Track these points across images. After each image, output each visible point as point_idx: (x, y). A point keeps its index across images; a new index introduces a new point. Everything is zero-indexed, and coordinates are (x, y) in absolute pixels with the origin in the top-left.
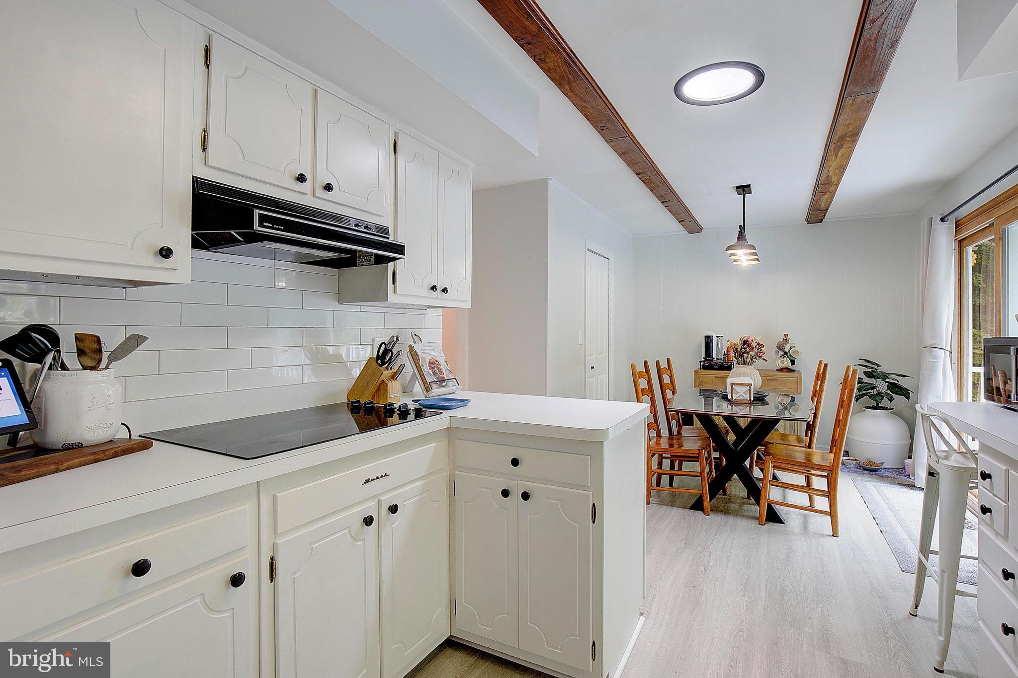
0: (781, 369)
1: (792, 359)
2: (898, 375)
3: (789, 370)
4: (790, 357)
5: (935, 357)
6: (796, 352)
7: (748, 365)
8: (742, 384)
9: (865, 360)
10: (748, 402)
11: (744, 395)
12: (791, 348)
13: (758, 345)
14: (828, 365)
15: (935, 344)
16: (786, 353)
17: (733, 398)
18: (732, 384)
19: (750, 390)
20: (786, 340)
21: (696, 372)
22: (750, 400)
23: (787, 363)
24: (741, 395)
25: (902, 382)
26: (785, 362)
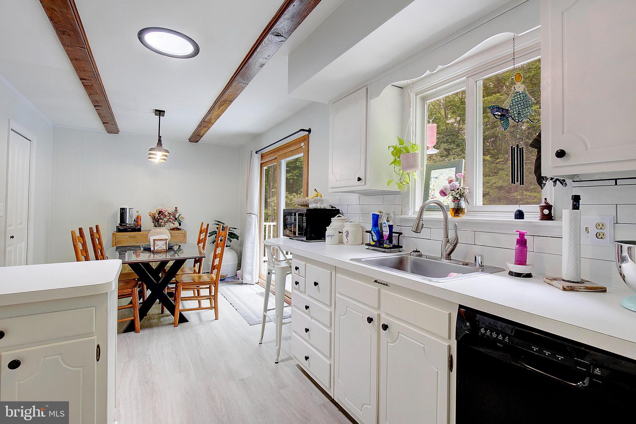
0: (173, 228)
1: (180, 222)
2: (233, 228)
3: (178, 229)
4: (178, 221)
5: (252, 219)
6: (182, 218)
7: (162, 227)
8: (161, 240)
9: (218, 221)
10: (164, 251)
11: (162, 247)
12: (179, 216)
13: (168, 214)
14: (209, 224)
15: (251, 212)
16: (176, 219)
17: (155, 249)
18: (154, 240)
19: (166, 243)
20: (176, 210)
21: (113, 234)
22: (166, 249)
23: (177, 225)
24: (161, 247)
25: (235, 232)
26: (176, 224)
